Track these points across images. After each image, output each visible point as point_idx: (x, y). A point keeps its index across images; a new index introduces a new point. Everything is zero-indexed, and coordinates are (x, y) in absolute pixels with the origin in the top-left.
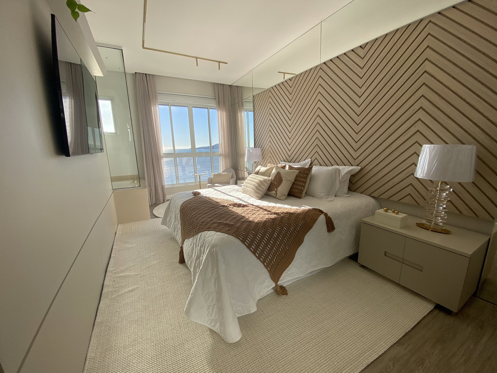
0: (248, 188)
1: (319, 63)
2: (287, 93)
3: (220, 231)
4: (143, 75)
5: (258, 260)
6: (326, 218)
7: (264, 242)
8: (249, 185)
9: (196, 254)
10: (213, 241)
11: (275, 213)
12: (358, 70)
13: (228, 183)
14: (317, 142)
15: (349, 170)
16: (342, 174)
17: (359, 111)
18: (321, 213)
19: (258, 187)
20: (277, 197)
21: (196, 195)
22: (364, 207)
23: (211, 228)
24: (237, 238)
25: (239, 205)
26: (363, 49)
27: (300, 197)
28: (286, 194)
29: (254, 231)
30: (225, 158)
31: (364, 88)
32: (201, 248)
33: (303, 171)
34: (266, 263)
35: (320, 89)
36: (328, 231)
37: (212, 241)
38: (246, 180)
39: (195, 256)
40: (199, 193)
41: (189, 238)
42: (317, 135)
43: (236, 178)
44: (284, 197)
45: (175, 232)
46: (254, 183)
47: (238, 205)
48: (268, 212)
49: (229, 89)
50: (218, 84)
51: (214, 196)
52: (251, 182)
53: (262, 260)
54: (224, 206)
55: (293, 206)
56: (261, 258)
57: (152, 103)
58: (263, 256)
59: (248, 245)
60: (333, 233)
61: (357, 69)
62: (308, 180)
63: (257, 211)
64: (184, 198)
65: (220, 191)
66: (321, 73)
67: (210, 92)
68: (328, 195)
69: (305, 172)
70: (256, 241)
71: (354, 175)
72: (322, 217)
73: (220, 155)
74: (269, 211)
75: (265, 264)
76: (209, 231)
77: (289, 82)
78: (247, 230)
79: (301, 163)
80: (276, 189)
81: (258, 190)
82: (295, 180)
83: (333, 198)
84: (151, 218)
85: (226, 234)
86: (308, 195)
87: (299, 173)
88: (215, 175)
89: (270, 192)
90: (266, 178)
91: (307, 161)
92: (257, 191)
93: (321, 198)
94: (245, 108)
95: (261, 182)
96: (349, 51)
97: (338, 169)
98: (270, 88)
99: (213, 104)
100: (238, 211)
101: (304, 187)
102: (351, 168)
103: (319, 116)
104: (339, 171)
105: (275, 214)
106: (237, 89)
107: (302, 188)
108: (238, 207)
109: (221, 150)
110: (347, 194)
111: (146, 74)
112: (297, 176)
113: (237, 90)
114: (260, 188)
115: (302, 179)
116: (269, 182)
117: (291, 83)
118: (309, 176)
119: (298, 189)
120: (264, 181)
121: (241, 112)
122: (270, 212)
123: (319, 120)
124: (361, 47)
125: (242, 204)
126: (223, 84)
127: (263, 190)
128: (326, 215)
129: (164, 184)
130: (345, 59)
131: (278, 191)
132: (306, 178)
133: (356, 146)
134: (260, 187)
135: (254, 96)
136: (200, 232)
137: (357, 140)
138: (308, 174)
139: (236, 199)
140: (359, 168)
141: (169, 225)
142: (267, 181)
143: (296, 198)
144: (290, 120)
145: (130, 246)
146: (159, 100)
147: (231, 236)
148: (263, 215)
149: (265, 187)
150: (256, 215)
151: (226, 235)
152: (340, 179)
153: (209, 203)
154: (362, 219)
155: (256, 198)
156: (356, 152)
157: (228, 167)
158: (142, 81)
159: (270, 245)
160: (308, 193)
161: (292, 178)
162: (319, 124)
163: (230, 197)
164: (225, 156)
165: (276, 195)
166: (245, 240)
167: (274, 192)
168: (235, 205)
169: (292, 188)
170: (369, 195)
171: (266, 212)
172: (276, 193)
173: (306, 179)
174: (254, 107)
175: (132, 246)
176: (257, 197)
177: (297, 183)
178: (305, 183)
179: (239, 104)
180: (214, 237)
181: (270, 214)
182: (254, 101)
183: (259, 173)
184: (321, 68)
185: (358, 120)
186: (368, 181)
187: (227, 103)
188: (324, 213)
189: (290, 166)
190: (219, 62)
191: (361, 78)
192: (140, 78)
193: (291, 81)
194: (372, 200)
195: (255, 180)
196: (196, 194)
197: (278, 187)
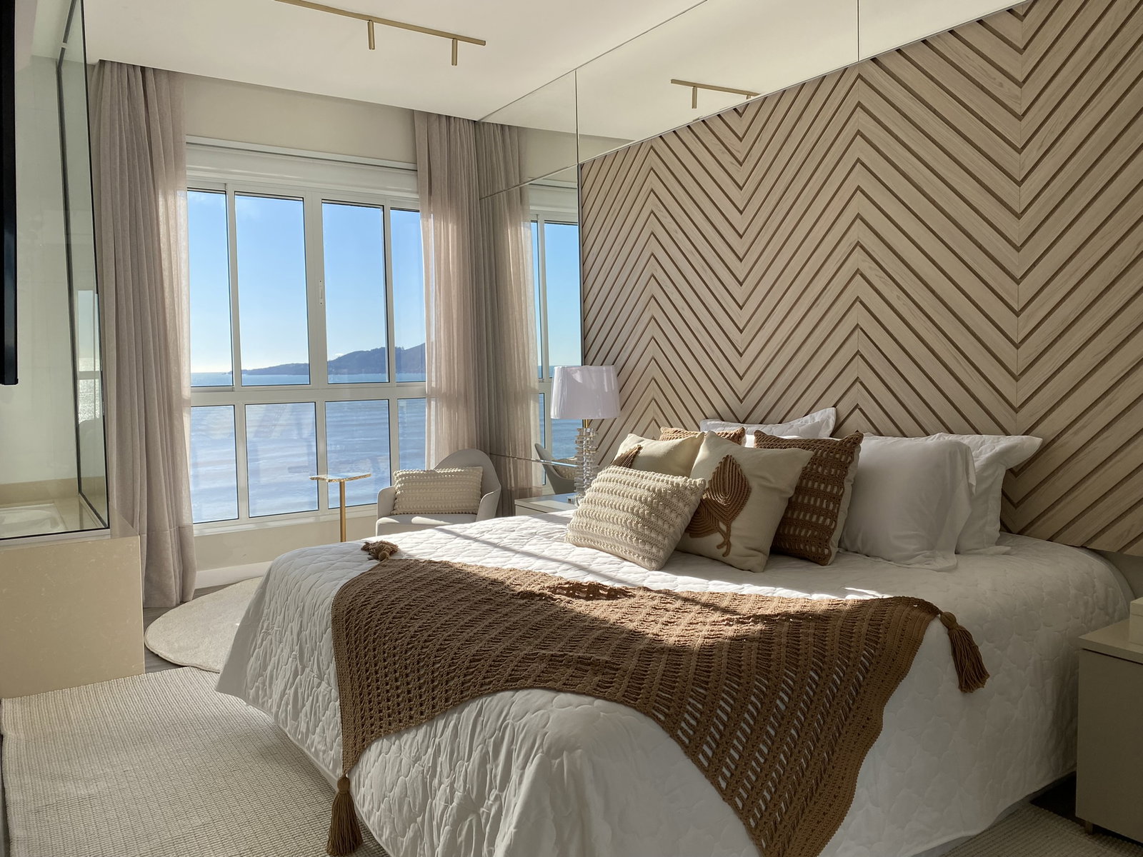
0: (604, 525)
1: (854, 60)
2: (726, 159)
3: (566, 688)
4: (131, 70)
5: (726, 805)
6: (950, 635)
7: (743, 732)
8: (607, 511)
9: (458, 794)
10: (551, 729)
11: (757, 618)
12: (1006, 90)
13: (471, 514)
14: (857, 342)
15: (998, 448)
16: (976, 464)
17: (1017, 230)
18: (928, 617)
19: (653, 519)
20: (731, 557)
21: (384, 557)
22: (1073, 591)
23: (526, 678)
24: (647, 714)
25: (593, 592)
26: (1022, 18)
27: (820, 560)
28: (767, 545)
29: (702, 687)
30: (449, 407)
31: (1033, 153)
32: (484, 761)
33: (827, 454)
34: (754, 816)
35: (860, 150)
36: (961, 687)
37: (545, 730)
38: (589, 494)
39: (449, 801)
40: (393, 550)
41: (399, 733)
42: (858, 315)
43: (500, 488)
44: (761, 559)
45: (296, 716)
46: (632, 503)
47: (588, 592)
48: (728, 616)
49: (472, 136)
50: (428, 115)
51: (466, 560)
52: (617, 500)
53: (740, 805)
54: (530, 595)
55: (811, 592)
56: (737, 799)
57: (160, 184)
58: (744, 787)
59: (687, 741)
60: (980, 692)
61: (1001, 85)
62: (848, 487)
63: (677, 610)
64: (337, 568)
65: (476, 540)
66: (862, 93)
67: (394, 145)
68: (932, 546)
69: (834, 458)
70: (717, 728)
71: (1016, 470)
72: (936, 630)
73: (426, 397)
74: (725, 611)
75: (750, 825)
76: (517, 689)
77: (733, 120)
78: (675, 682)
79: (796, 423)
80: (723, 527)
81: (651, 529)
82: (799, 489)
83: (953, 560)
84: (149, 669)
85: (598, 698)
86: (847, 550)
87: (813, 461)
88: (408, 480)
89: (698, 540)
90: (679, 480)
91: (817, 416)
92: (646, 532)
93: (904, 560)
94: (532, 208)
95: (660, 495)
96: (968, 25)
97: (959, 445)
98: (652, 140)
99: (405, 189)
100: (600, 609)
101: (834, 518)
102: (1004, 442)
103: (862, 247)
104: (965, 452)
105: (756, 623)
106: (503, 135)
107: (828, 520)
108: (587, 599)
109: (435, 374)
110: (998, 544)
111: (143, 69)
112: (806, 475)
113: (504, 141)
114: (660, 522)
115: (823, 486)
116: (693, 498)
117: (739, 125)
118: (851, 475)
119: (809, 525)
120: (673, 493)
121: (516, 225)
122: (734, 613)
123: (863, 261)
124: (1010, 11)
125: (603, 587)
126: (448, 118)
127: (672, 530)
128: (949, 621)
129: (186, 521)
130: (953, 48)
131: (733, 532)
132: (839, 481)
133: (1016, 359)
134: (658, 517)
135: (581, 167)
136: (474, 698)
137: (1020, 339)
138: (844, 467)
139: (564, 566)
140: (1038, 441)
141: (257, 692)
142: (687, 492)
143: (804, 563)
144: (741, 260)
145: (83, 792)
146: (188, 173)
147: (622, 708)
148: (708, 627)
149: (679, 520)
150: (682, 627)
151: (598, 702)
152: (970, 485)
153: (460, 586)
154: (1080, 637)
155: (647, 564)
156: (1017, 380)
157: (464, 446)
158: (126, 91)
159: (765, 744)
160: (847, 543)
161: (787, 479)
162: (862, 275)
163: (532, 560)
164: (448, 399)
165: (724, 549)
166: (676, 723)
167: (717, 538)
168: (575, 590)
169: (785, 522)
170: (1083, 547)
171: (716, 616)
172: (727, 543)
173: (841, 486)
174: (582, 206)
175: (93, 790)
176: (650, 559)
177: (806, 501)
178: (837, 499)
179: (509, 195)
180: (552, 711)
181: (738, 622)
182: (581, 186)
183: (636, 463)
184: (859, 76)
185: (1017, 263)
186: (1076, 493)
187: (465, 191)
188: (941, 613)
189: (759, 435)
190: (455, 38)
191: (1020, 118)
192: (120, 81)
193: (740, 115)
194: (1098, 567)
195: (632, 490)
196: (381, 553)
197: (733, 518)
